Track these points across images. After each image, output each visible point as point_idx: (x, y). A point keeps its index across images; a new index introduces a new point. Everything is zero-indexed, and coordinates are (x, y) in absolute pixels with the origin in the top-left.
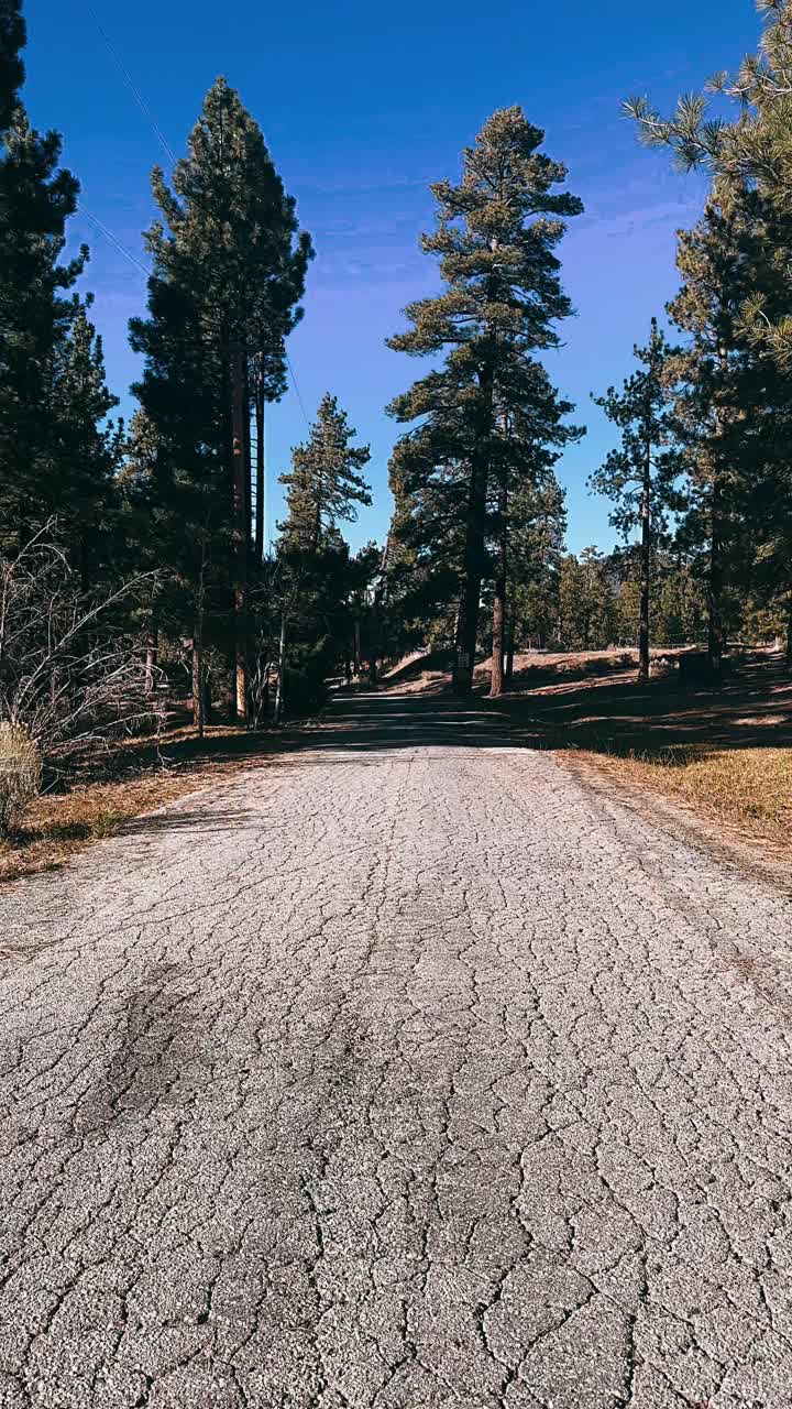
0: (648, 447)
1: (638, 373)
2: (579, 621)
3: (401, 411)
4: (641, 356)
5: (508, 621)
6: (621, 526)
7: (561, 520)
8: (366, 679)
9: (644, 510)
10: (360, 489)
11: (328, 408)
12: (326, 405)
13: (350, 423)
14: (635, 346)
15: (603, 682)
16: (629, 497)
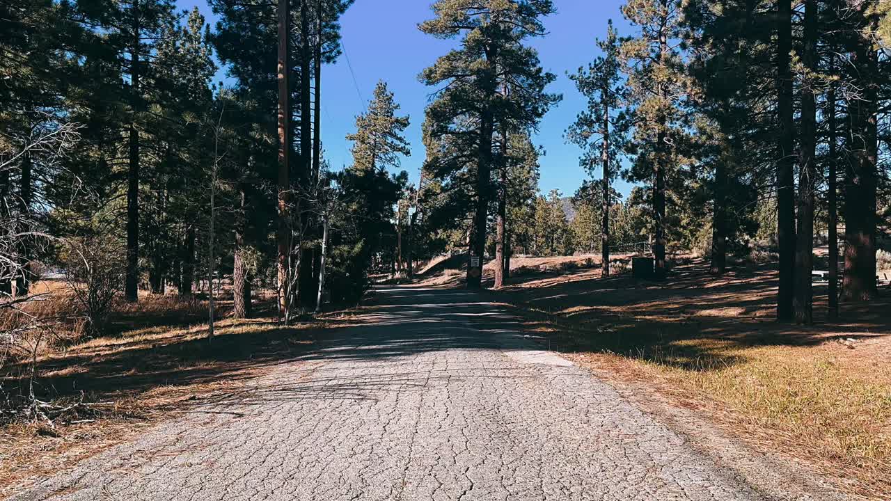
0: (607, 110)
1: (599, 58)
2: (547, 238)
3: (428, 76)
4: (601, 46)
5: (507, 233)
6: (588, 167)
7: (536, 171)
8: (405, 275)
9: (605, 154)
10: (403, 145)
11: (381, 90)
12: (379, 87)
13: (396, 100)
14: (597, 39)
15: (574, 278)
16: (593, 146)
